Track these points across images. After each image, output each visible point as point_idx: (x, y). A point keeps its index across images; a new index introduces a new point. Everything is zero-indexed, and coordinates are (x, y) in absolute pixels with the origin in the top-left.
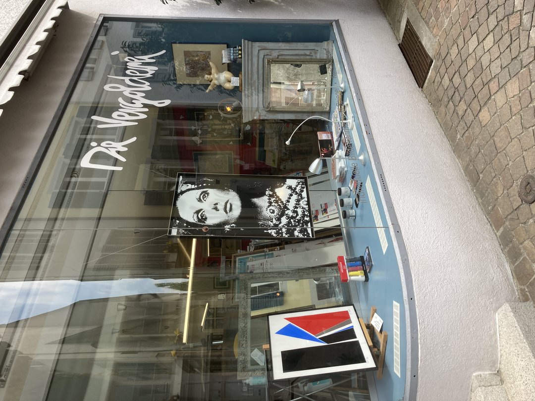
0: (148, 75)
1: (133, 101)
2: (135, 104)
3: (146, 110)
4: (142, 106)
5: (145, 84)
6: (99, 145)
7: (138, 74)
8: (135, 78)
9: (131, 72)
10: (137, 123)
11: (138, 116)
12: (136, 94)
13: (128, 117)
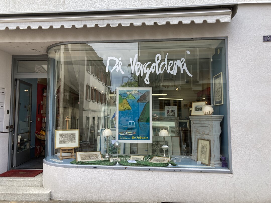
0: (169, 71)
1: (148, 69)
3: (142, 75)
5: (162, 71)
6: (119, 61)
7: (169, 67)
8: (166, 66)
9: (171, 63)
10: (133, 72)
11: (138, 72)
12: (153, 69)
13: (137, 68)
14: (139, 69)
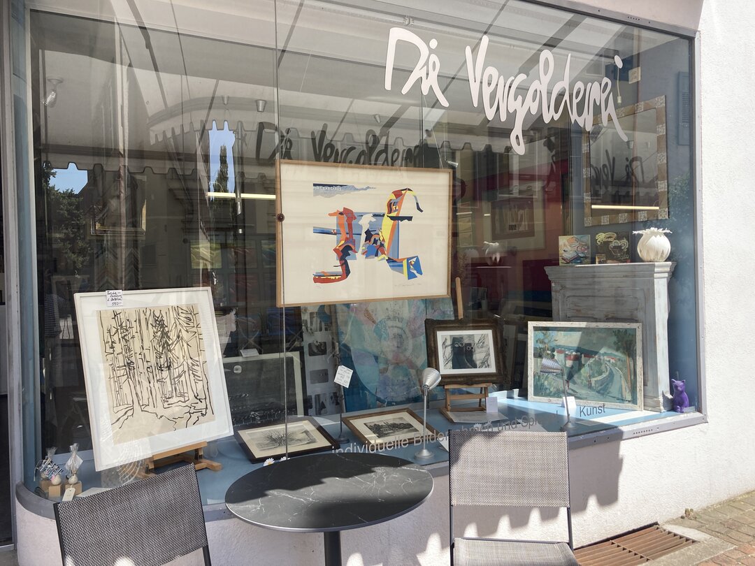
1: (520, 98)
2: (515, 99)
3: (503, 118)
4: (511, 111)
5: (556, 111)
6: (431, 51)
7: (575, 101)
8: (566, 97)
9: (579, 90)
11: (491, 105)
12: (534, 101)
13: (487, 92)
14: (493, 96)
